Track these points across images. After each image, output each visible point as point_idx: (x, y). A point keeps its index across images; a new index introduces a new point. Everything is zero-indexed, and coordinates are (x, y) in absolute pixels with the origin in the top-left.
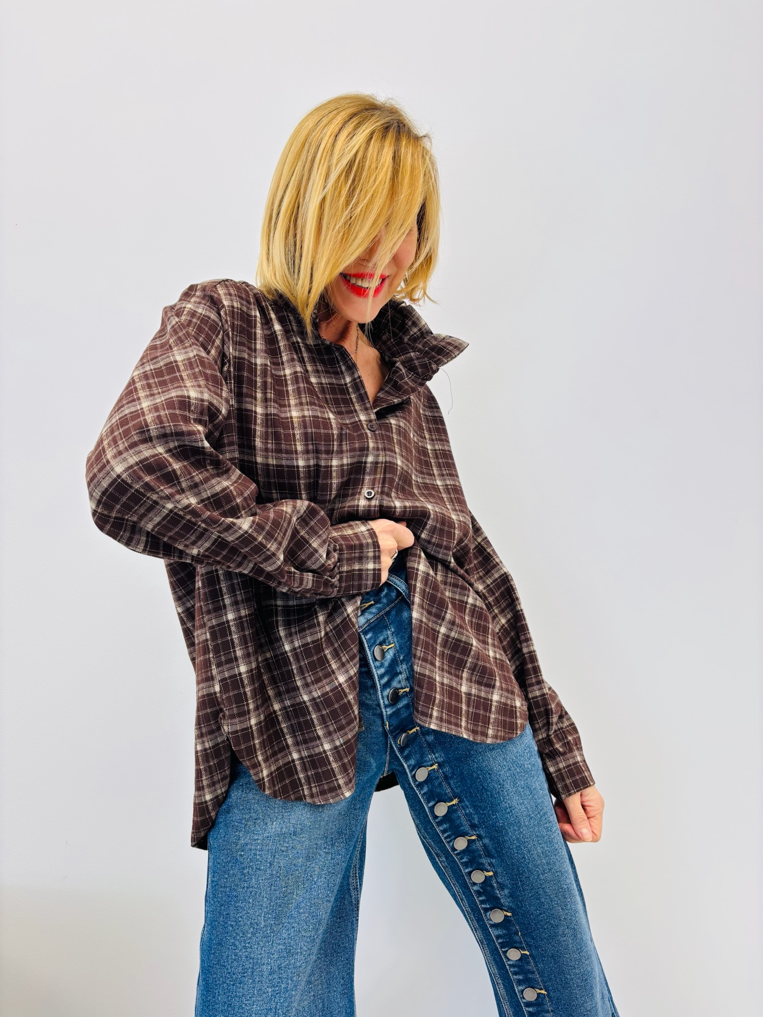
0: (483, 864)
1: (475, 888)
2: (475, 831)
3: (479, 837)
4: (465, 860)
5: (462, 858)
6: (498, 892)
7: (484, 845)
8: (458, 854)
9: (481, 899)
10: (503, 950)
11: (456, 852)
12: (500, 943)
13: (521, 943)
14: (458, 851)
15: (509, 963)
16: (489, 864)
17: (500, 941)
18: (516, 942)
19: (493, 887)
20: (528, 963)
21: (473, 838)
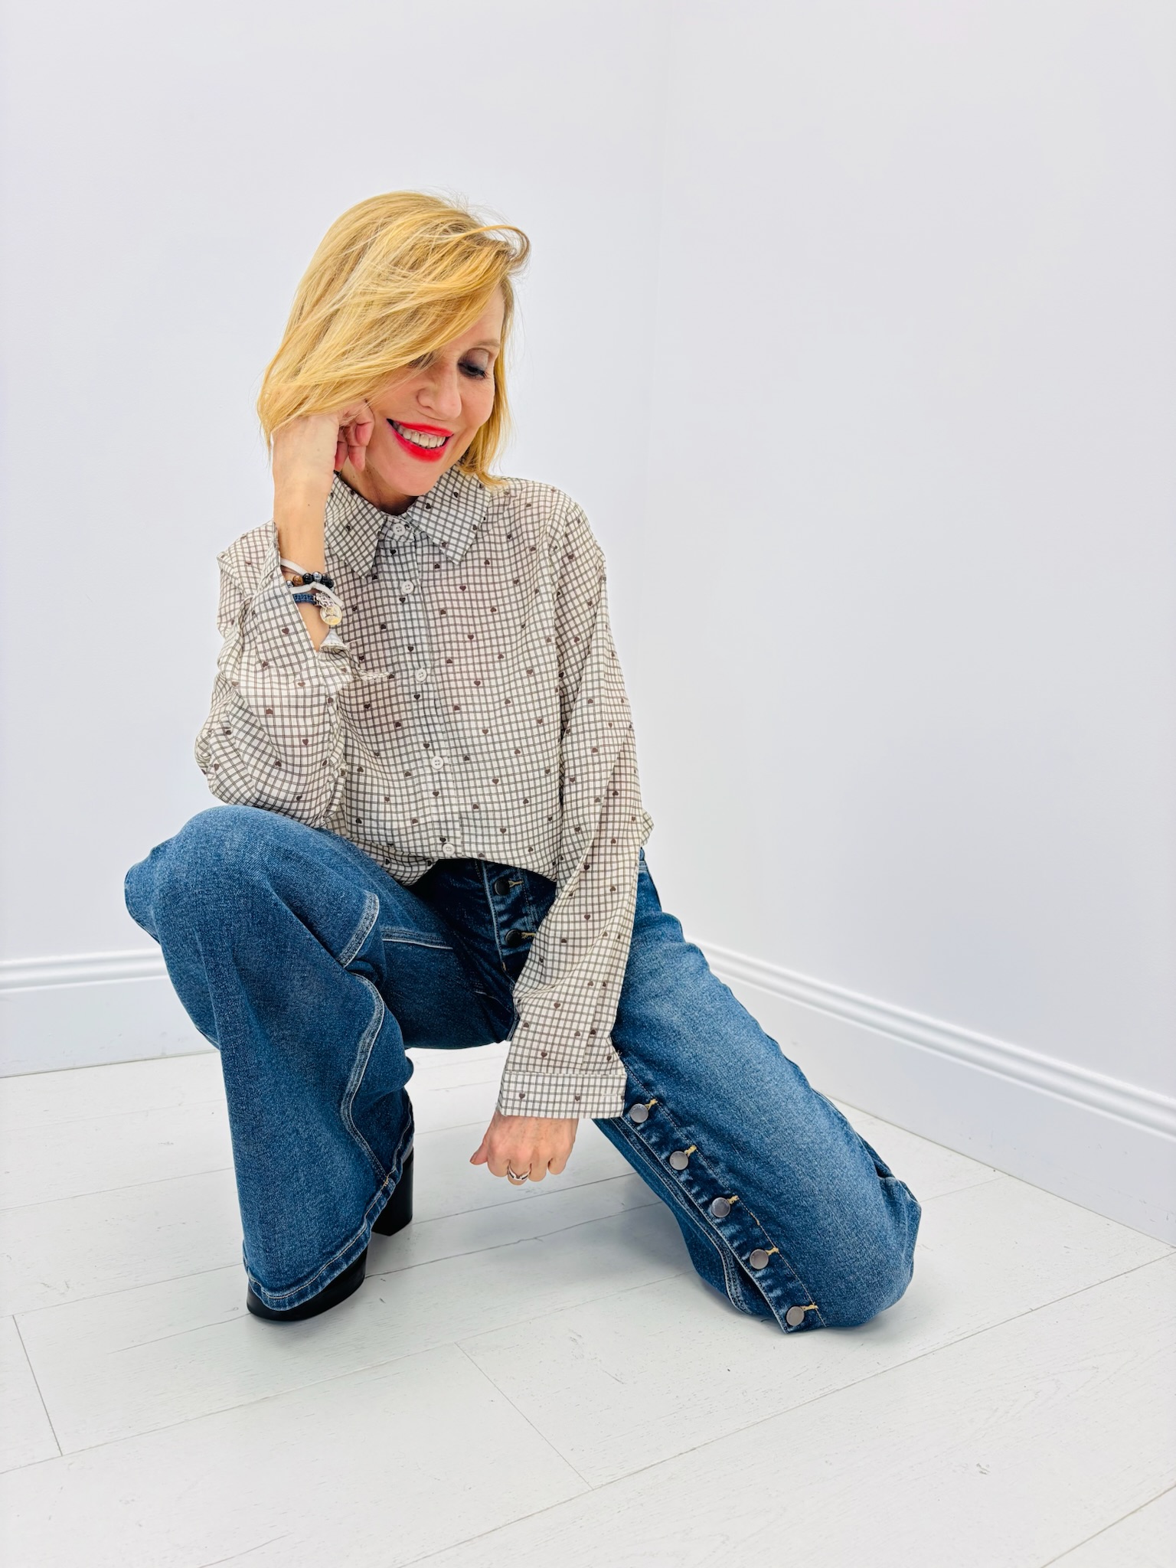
0: (678, 1140)
1: (683, 1178)
2: (652, 1091)
3: (660, 1098)
4: (654, 1140)
5: (649, 1138)
6: (710, 1172)
7: (672, 1111)
8: (642, 1131)
9: (693, 1191)
10: (744, 1258)
11: (639, 1128)
12: (737, 1249)
13: (763, 1237)
14: (642, 1126)
15: (757, 1275)
16: (687, 1136)
17: (736, 1244)
18: (757, 1240)
19: (702, 1167)
20: (782, 1265)
21: (653, 1102)
